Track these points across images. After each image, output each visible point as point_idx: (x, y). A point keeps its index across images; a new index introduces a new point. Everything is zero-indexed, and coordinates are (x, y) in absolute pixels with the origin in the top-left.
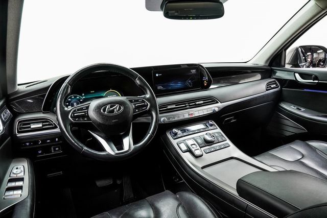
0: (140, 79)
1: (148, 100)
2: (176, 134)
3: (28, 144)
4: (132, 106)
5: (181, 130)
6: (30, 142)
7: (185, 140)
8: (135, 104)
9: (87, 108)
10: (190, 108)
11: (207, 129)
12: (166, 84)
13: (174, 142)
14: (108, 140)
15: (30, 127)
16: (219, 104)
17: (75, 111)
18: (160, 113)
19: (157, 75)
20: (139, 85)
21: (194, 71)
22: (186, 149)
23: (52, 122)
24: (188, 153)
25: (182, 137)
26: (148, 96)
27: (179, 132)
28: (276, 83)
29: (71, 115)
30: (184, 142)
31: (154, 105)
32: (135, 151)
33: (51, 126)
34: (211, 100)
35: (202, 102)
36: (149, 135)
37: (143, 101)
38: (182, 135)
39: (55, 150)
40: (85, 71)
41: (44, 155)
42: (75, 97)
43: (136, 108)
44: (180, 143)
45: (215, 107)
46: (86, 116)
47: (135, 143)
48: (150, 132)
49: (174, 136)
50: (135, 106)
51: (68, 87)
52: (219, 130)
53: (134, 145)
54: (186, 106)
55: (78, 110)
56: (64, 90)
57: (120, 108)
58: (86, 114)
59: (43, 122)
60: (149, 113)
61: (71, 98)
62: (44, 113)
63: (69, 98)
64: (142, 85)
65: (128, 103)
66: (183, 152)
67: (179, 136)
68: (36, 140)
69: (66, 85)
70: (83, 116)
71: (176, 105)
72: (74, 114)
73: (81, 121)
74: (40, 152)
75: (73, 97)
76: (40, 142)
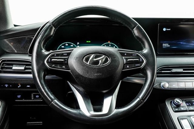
0: (139, 28)
1: (145, 56)
2: (178, 106)
3: (7, 86)
4: (122, 61)
5: (186, 103)
6: (9, 84)
7: (190, 116)
8: (127, 59)
9: (69, 54)
12: (174, 42)
13: (175, 116)
14: (85, 96)
17: (53, 56)
18: (157, 76)
19: (164, 29)
20: (137, 37)
25: (186, 111)
26: (145, 51)
27: (183, 104)
29: (48, 59)
30: (188, 118)
31: (151, 64)
32: (117, 116)
36: (138, 99)
37: (138, 55)
38: (186, 108)
39: (35, 98)
40: (75, 12)
41: (24, 100)
42: (69, 45)
43: (128, 63)
44: (182, 119)
46: (65, 63)
47: (117, 107)
48: (141, 97)
49: (175, 108)
50: (127, 61)
51: (52, 28)
53: (116, 108)
55: (58, 55)
56: (46, 31)
57: (106, 60)
58: (65, 61)
60: (143, 72)
61: (64, 45)
63: (62, 45)
64: (141, 37)
65: (119, 55)
67: (182, 109)
68: (16, 82)
69: (50, 25)
70: (61, 63)
71: (184, 70)
72: (51, 59)
73: (59, 68)
74: (19, 96)
75: (67, 45)
76: (20, 86)
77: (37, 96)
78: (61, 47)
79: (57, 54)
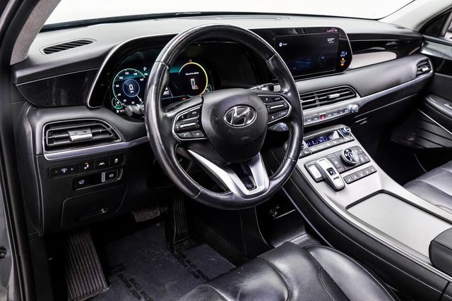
3: (64, 170)
6: (68, 167)
7: (315, 160)
10: (321, 105)
11: (342, 141)
13: (300, 164)
15: (68, 138)
16: (358, 99)
17: (180, 119)
19: (281, 45)
21: (331, 39)
22: (320, 176)
23: (109, 127)
24: (323, 182)
25: (309, 154)
28: (428, 64)
29: (176, 126)
31: (297, 109)
33: (108, 136)
34: (348, 91)
35: (338, 95)
36: (289, 160)
38: (309, 150)
39: (107, 178)
41: (89, 186)
42: (131, 73)
43: (272, 112)
44: (309, 166)
45: (354, 103)
48: (291, 156)
50: (270, 109)
51: (166, 69)
52: (356, 143)
54: (314, 102)
58: (197, 124)
59: (92, 128)
62: (90, 109)
66: (317, 182)
67: (306, 153)
73: (193, 138)
74: (82, 182)
75: (127, 73)
76: (88, 166)
77: (111, 175)
78: (118, 78)
79: (184, 115)
